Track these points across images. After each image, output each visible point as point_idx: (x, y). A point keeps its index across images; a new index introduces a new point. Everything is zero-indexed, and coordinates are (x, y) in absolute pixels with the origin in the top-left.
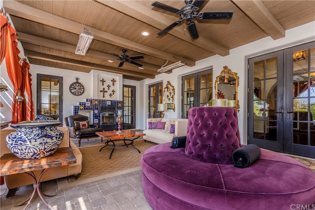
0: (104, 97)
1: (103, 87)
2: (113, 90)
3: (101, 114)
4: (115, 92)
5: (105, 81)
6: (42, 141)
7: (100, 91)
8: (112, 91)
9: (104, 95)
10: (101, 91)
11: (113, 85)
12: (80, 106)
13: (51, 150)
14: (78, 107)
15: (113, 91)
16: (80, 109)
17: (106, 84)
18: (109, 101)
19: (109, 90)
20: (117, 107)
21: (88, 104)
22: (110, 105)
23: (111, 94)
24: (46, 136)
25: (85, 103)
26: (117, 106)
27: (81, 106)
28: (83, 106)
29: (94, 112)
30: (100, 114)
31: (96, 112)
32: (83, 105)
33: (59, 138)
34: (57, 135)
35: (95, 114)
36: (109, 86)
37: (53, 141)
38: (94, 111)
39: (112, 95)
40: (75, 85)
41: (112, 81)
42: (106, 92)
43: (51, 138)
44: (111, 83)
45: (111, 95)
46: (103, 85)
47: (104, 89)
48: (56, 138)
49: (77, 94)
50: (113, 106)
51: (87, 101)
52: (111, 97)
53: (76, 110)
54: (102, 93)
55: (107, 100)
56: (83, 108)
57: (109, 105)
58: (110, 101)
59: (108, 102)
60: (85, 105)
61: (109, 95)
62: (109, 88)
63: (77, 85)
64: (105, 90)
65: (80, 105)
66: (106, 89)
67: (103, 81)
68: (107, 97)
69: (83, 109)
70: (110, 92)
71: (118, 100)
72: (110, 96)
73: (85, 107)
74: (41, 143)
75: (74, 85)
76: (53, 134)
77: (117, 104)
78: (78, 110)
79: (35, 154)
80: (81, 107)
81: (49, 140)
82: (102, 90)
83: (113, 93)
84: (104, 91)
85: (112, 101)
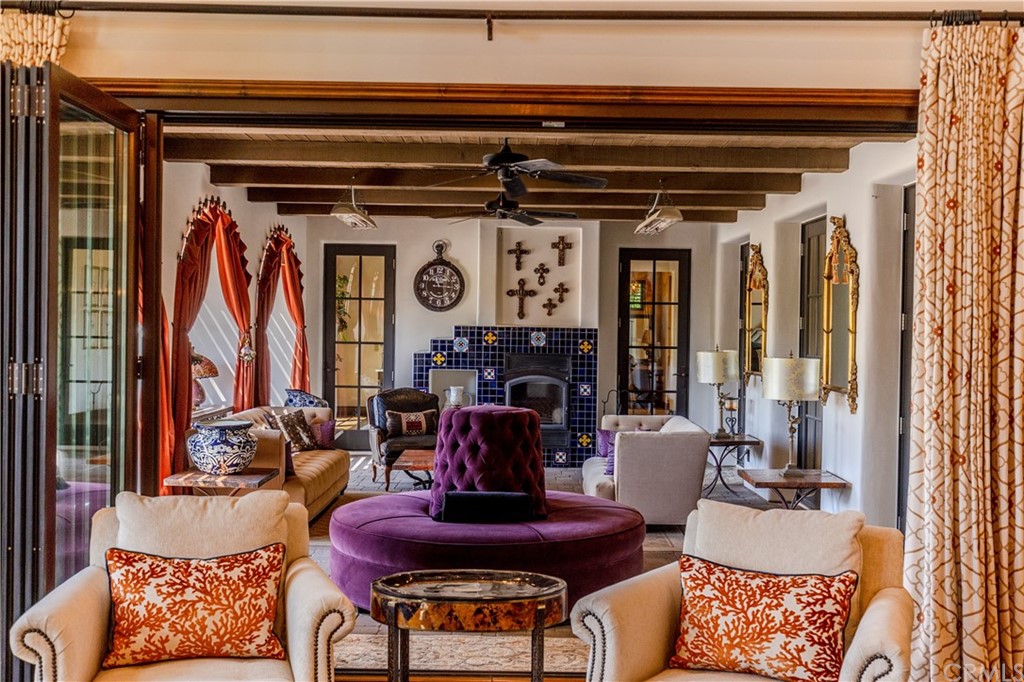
0: (521, 315)
1: (521, 274)
2: (561, 285)
3: (507, 383)
4: (567, 290)
5: (526, 252)
6: (220, 450)
7: (508, 293)
8: (556, 290)
9: (521, 307)
10: (511, 293)
11: (562, 262)
12: (433, 353)
13: (232, 465)
14: (428, 356)
15: (562, 289)
16: (433, 365)
17: (531, 262)
18: (539, 330)
19: (542, 284)
20: (575, 358)
21: (462, 346)
22: (544, 348)
23: (550, 300)
24: (226, 442)
25: (452, 342)
26: (576, 351)
27: (439, 355)
28: (445, 353)
29: (480, 378)
30: (501, 385)
31: (489, 377)
32: (443, 348)
33: (244, 448)
34: (240, 442)
35: (486, 385)
36: (543, 270)
37: (234, 451)
38: (480, 371)
39: (555, 306)
40: (431, 272)
41: (554, 246)
42: (533, 293)
43: (232, 446)
44: (550, 257)
45: (550, 306)
46: (519, 267)
47: (522, 282)
48: (239, 447)
49: (439, 304)
50: (556, 350)
51: (457, 334)
52: (549, 314)
53: (421, 369)
54: (515, 299)
55: (533, 329)
56: (443, 359)
57: (538, 348)
58: (544, 330)
59: (534, 334)
60: (451, 348)
61: (544, 306)
62: (542, 277)
63: (440, 269)
64: (527, 287)
65: (435, 348)
66: (533, 284)
67: (520, 251)
68: (536, 316)
69: (444, 365)
70: (547, 292)
71: (579, 325)
72: (546, 310)
73: (450, 355)
74: (219, 452)
75: (428, 273)
76: (235, 440)
77: (576, 343)
78: (427, 370)
79: (214, 466)
80: (439, 359)
81: (228, 449)
82: (516, 287)
83: (561, 295)
84: (524, 293)
85: (551, 329)
